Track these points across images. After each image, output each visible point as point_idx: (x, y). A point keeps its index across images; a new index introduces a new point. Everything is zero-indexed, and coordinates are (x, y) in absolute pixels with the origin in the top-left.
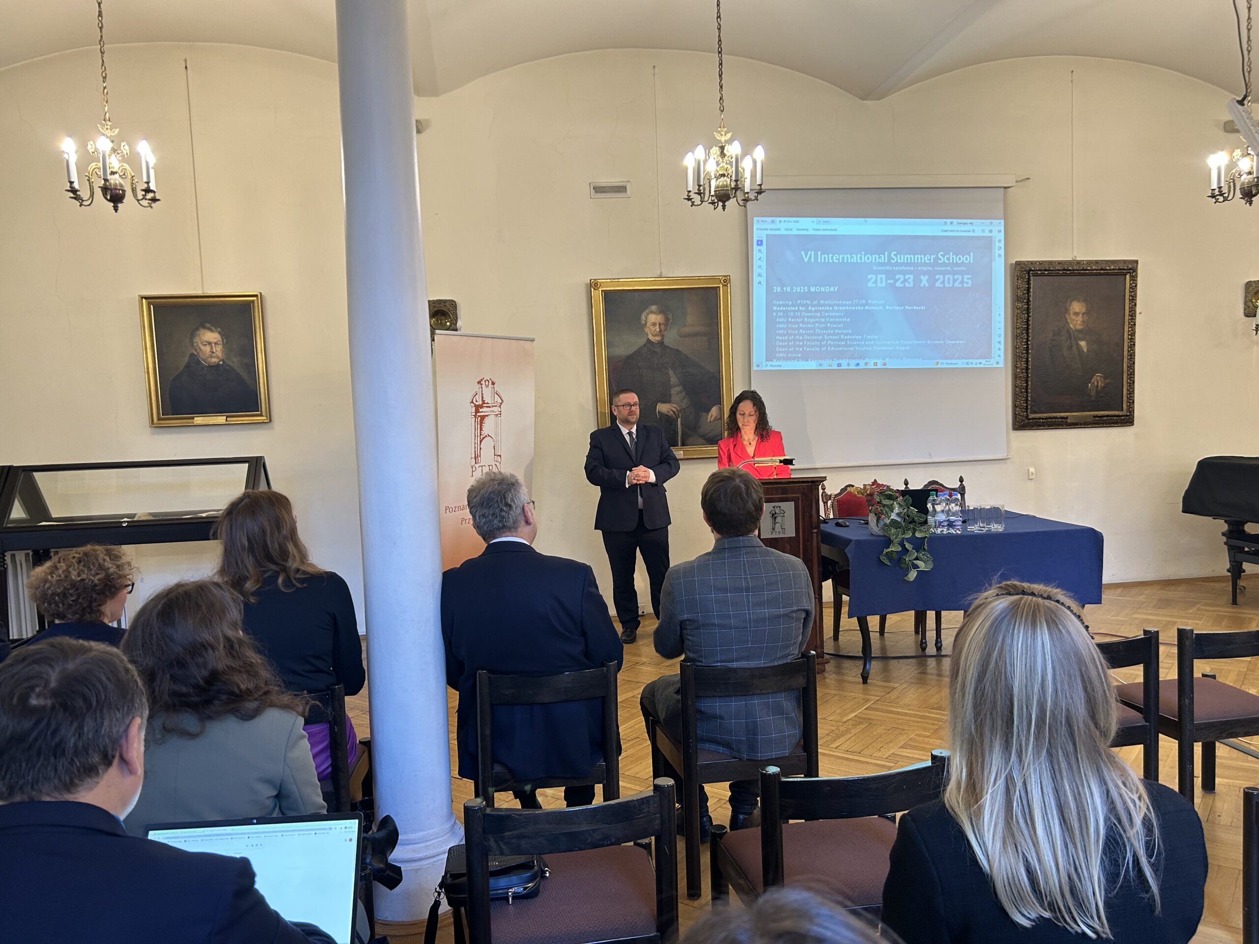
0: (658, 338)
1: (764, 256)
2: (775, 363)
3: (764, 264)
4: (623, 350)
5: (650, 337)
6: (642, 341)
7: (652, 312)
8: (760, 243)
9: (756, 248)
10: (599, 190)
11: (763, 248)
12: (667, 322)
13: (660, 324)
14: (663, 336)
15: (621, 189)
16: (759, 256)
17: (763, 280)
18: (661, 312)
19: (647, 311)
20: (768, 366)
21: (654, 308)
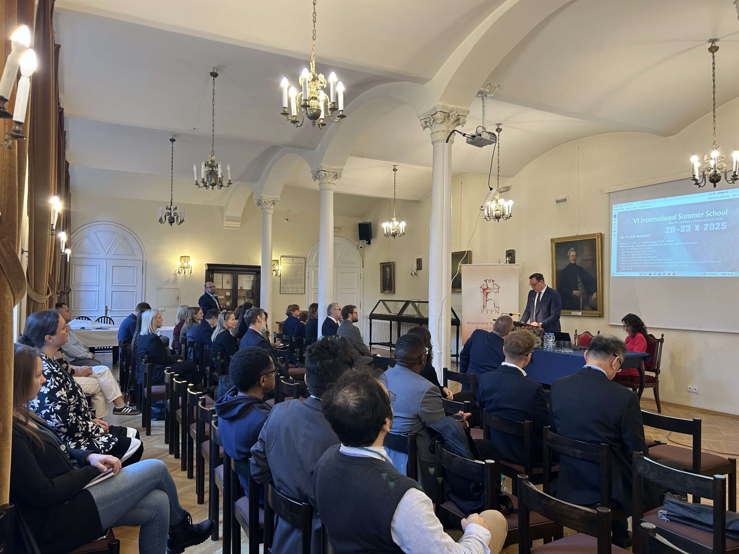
0: (574, 262)
1: (616, 222)
2: (621, 273)
3: (616, 226)
4: (561, 268)
5: (571, 262)
6: (568, 263)
7: (572, 251)
8: (615, 216)
9: (613, 219)
10: (558, 202)
11: (616, 219)
12: (576, 256)
13: (574, 256)
14: (575, 261)
15: (565, 200)
16: (615, 222)
17: (616, 233)
18: (575, 250)
19: (570, 250)
20: (617, 275)
21: (572, 249)
